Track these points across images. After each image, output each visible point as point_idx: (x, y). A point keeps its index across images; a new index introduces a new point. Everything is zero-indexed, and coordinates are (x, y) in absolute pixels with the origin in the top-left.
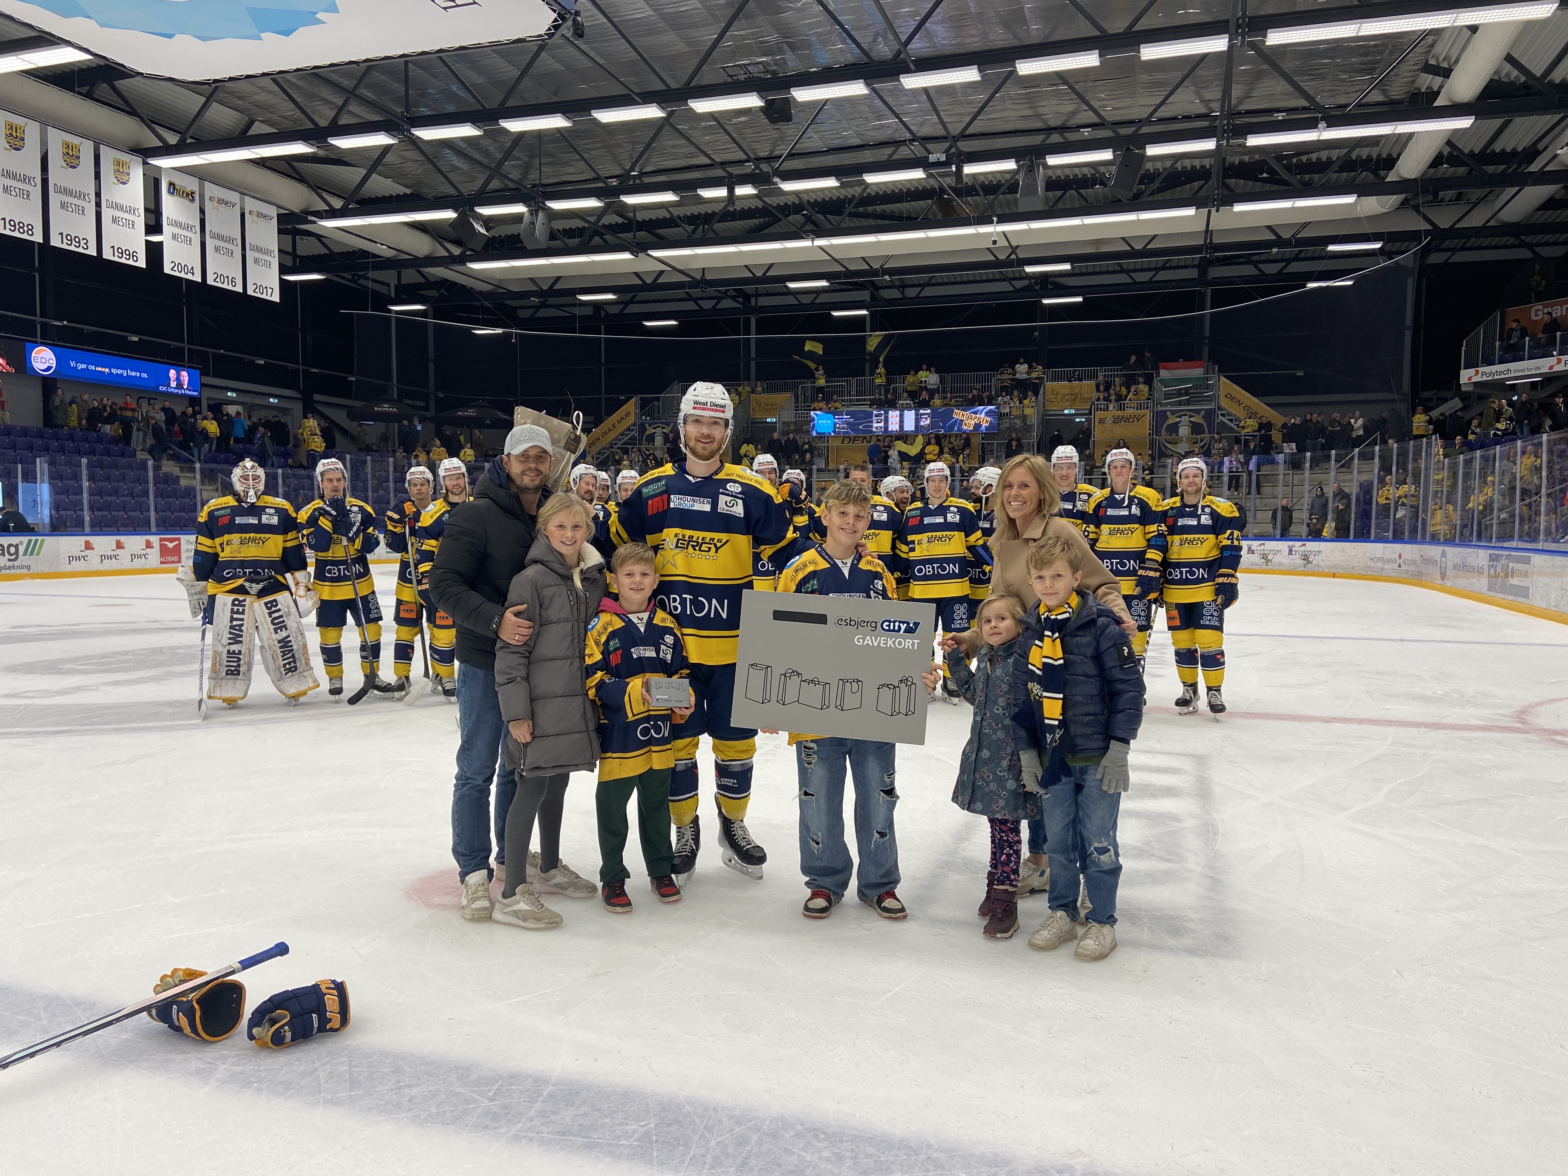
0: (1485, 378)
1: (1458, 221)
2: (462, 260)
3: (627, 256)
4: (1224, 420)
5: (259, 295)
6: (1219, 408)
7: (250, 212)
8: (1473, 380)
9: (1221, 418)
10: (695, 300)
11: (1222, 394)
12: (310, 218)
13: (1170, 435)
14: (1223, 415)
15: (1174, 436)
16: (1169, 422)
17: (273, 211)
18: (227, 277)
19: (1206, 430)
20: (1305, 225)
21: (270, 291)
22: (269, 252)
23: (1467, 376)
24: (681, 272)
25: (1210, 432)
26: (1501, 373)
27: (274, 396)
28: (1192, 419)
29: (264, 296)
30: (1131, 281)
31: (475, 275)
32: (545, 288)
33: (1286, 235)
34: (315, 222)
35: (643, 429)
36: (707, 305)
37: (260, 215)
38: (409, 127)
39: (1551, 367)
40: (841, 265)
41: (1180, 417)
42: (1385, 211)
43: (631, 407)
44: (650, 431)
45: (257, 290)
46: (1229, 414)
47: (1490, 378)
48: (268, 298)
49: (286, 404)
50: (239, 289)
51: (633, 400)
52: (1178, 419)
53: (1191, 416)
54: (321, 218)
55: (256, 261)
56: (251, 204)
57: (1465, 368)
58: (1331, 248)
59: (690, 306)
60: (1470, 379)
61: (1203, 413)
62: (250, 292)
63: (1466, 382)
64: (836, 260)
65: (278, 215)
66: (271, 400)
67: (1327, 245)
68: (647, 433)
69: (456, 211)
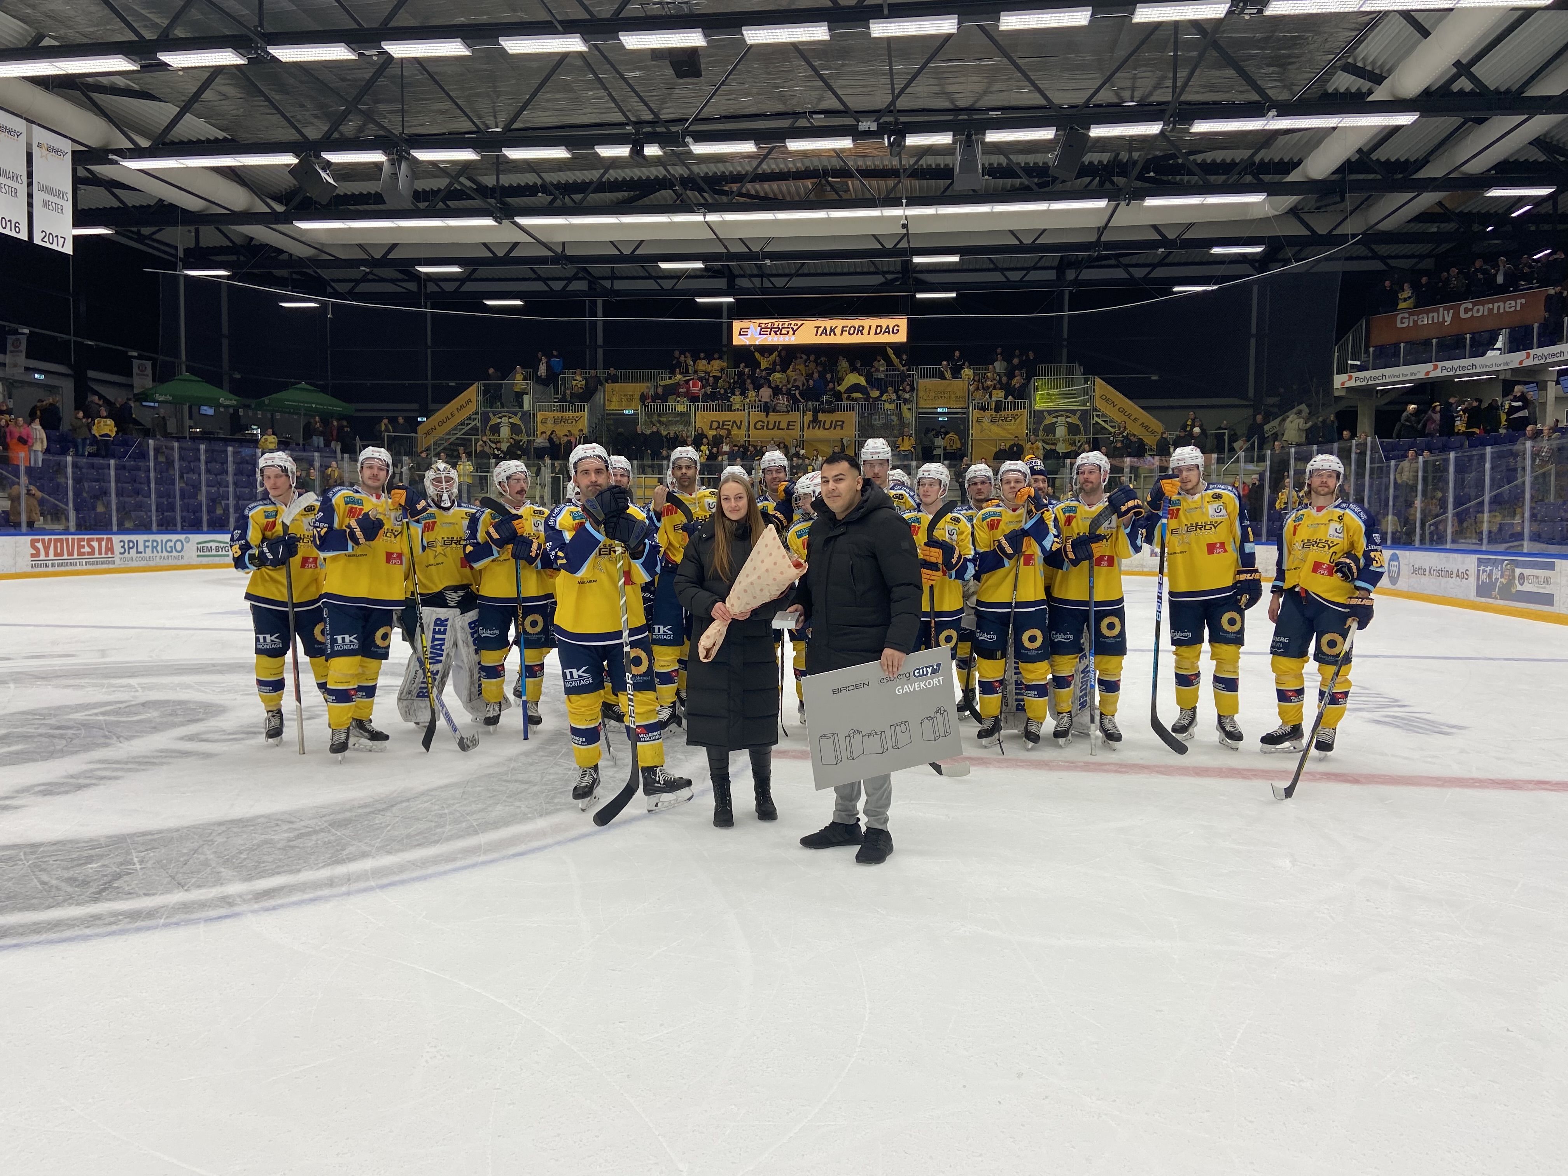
0: (1358, 383)
1: (1334, 228)
2: (288, 218)
3: (489, 222)
4: (1099, 421)
5: (48, 245)
6: (1095, 410)
7: (39, 145)
8: (1346, 385)
9: (1096, 419)
10: (545, 280)
11: (1097, 394)
12: (111, 157)
13: (1047, 435)
14: (1097, 416)
15: (1051, 436)
16: (1047, 422)
17: (67, 146)
18: (10, 221)
19: (1082, 431)
20: (1190, 225)
21: (61, 241)
22: (60, 194)
23: (1340, 381)
24: (544, 245)
25: (1085, 433)
26: (1375, 378)
27: (40, 372)
28: (1068, 420)
29: (54, 247)
30: (1004, 279)
31: (300, 238)
32: (378, 256)
33: (1171, 235)
34: (116, 163)
35: (486, 419)
36: (557, 286)
37: (51, 149)
38: (264, 45)
39: (1427, 373)
40: (724, 245)
41: (1057, 417)
42: (1276, 213)
43: (472, 395)
44: (495, 420)
45: (46, 239)
46: (1104, 415)
47: (1364, 383)
48: (59, 249)
49: (55, 381)
50: (24, 236)
51: (475, 385)
52: (1055, 420)
53: (1067, 417)
54: (124, 157)
55: (45, 204)
56: (40, 135)
57: (1338, 374)
58: (1216, 250)
59: (539, 286)
60: (1343, 384)
61: (1079, 413)
62: (37, 241)
63: (1339, 386)
64: (720, 240)
65: (73, 152)
66: (37, 376)
67: (1211, 247)
68: (492, 423)
69: (297, 155)
